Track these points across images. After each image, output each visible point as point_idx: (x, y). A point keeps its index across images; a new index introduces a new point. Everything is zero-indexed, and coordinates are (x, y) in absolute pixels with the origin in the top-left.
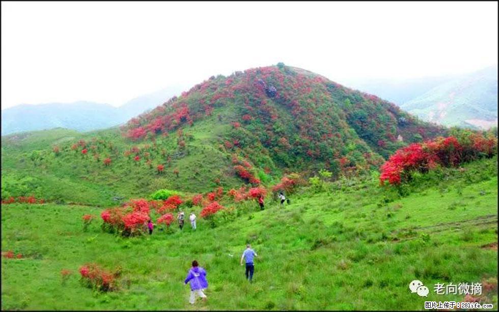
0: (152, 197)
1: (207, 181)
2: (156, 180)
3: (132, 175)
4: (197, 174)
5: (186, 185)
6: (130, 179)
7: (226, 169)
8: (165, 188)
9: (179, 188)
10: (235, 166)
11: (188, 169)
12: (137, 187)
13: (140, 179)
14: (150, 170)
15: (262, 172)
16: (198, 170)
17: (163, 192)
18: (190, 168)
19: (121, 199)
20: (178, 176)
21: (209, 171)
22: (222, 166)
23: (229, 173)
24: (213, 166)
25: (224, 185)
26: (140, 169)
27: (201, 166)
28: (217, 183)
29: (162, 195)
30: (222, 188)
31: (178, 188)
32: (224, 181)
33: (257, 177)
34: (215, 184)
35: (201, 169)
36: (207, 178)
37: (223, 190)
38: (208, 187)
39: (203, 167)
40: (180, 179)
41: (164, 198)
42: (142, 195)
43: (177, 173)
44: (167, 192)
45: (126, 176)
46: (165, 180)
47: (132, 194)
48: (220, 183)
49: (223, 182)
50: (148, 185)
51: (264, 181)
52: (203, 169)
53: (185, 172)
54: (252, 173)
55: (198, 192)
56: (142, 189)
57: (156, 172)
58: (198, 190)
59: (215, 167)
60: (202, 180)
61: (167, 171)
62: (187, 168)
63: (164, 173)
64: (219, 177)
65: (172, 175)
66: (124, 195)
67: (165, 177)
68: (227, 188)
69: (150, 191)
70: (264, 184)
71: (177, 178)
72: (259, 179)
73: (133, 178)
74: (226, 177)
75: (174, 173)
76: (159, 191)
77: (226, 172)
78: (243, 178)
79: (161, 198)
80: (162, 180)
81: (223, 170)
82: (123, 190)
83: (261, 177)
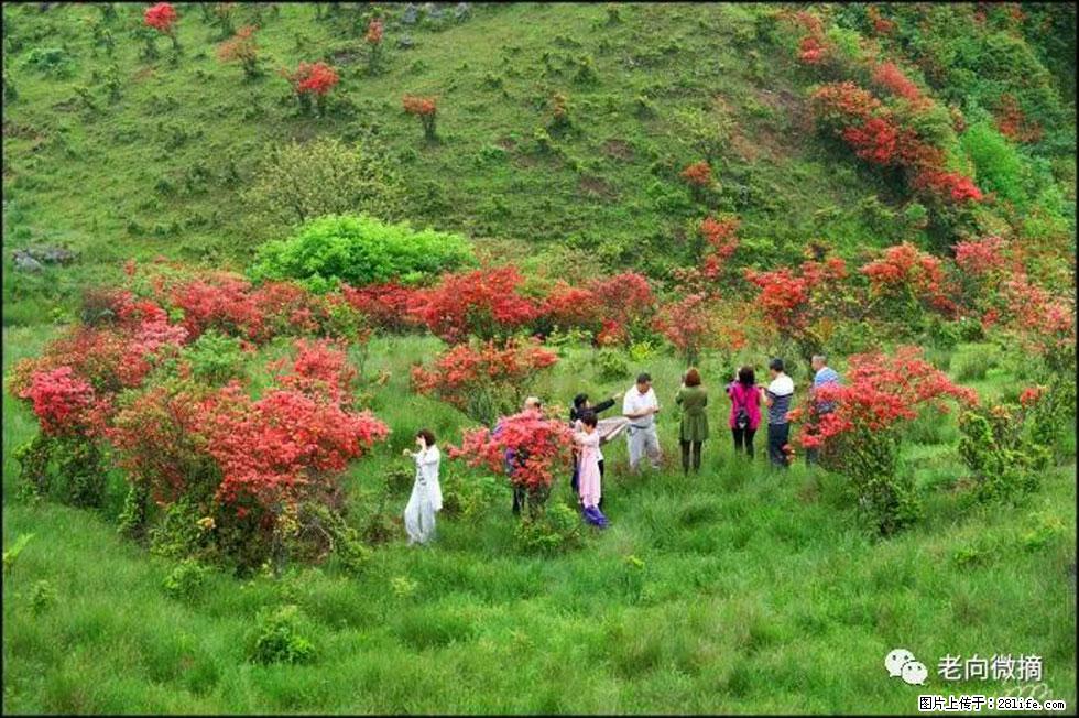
0: (274, 257)
1: (629, 174)
2: (293, 152)
3: (128, 118)
4: (560, 126)
5: (487, 190)
6: (119, 140)
7: (756, 101)
8: (356, 202)
9: (446, 209)
10: (816, 90)
11: (498, 95)
12: (164, 188)
13: (180, 141)
14: (245, 92)
15: (986, 132)
16: (570, 99)
17: (345, 232)
18: (513, 88)
19: (67, 262)
20: (432, 138)
21: (642, 112)
22: (724, 82)
23: (771, 130)
24: (665, 79)
25: (744, 204)
26: (177, 83)
27: (585, 79)
28: (698, 192)
29: (340, 246)
30: (728, 218)
31: (433, 210)
32: (743, 179)
33: (958, 165)
34: (682, 194)
35: (583, 98)
36: (628, 153)
37: (739, 235)
38: (635, 212)
39: (596, 83)
40: (447, 156)
41: (355, 271)
42: (199, 240)
43: (429, 117)
44: (373, 230)
45: (89, 120)
46: (352, 156)
47: (133, 229)
48: (718, 187)
49: (738, 187)
50: (233, 181)
51: (1000, 191)
52: (602, 96)
53: (482, 109)
54: (926, 136)
55: (574, 236)
56: (198, 208)
57: (283, 102)
58: (567, 225)
59: (683, 90)
60: (596, 167)
61: (358, 100)
62: (496, 84)
63: (343, 112)
64: (713, 151)
65: (399, 126)
66: (81, 241)
67: (349, 140)
68: (766, 224)
69: (254, 218)
70: (1007, 207)
71: (423, 148)
72: (971, 170)
73: (134, 136)
74: (752, 153)
75: (408, 112)
76: (323, 226)
77: (758, 124)
78: (866, 166)
79: (333, 267)
80: (331, 153)
81: (736, 108)
82: (77, 206)
83: (980, 163)
